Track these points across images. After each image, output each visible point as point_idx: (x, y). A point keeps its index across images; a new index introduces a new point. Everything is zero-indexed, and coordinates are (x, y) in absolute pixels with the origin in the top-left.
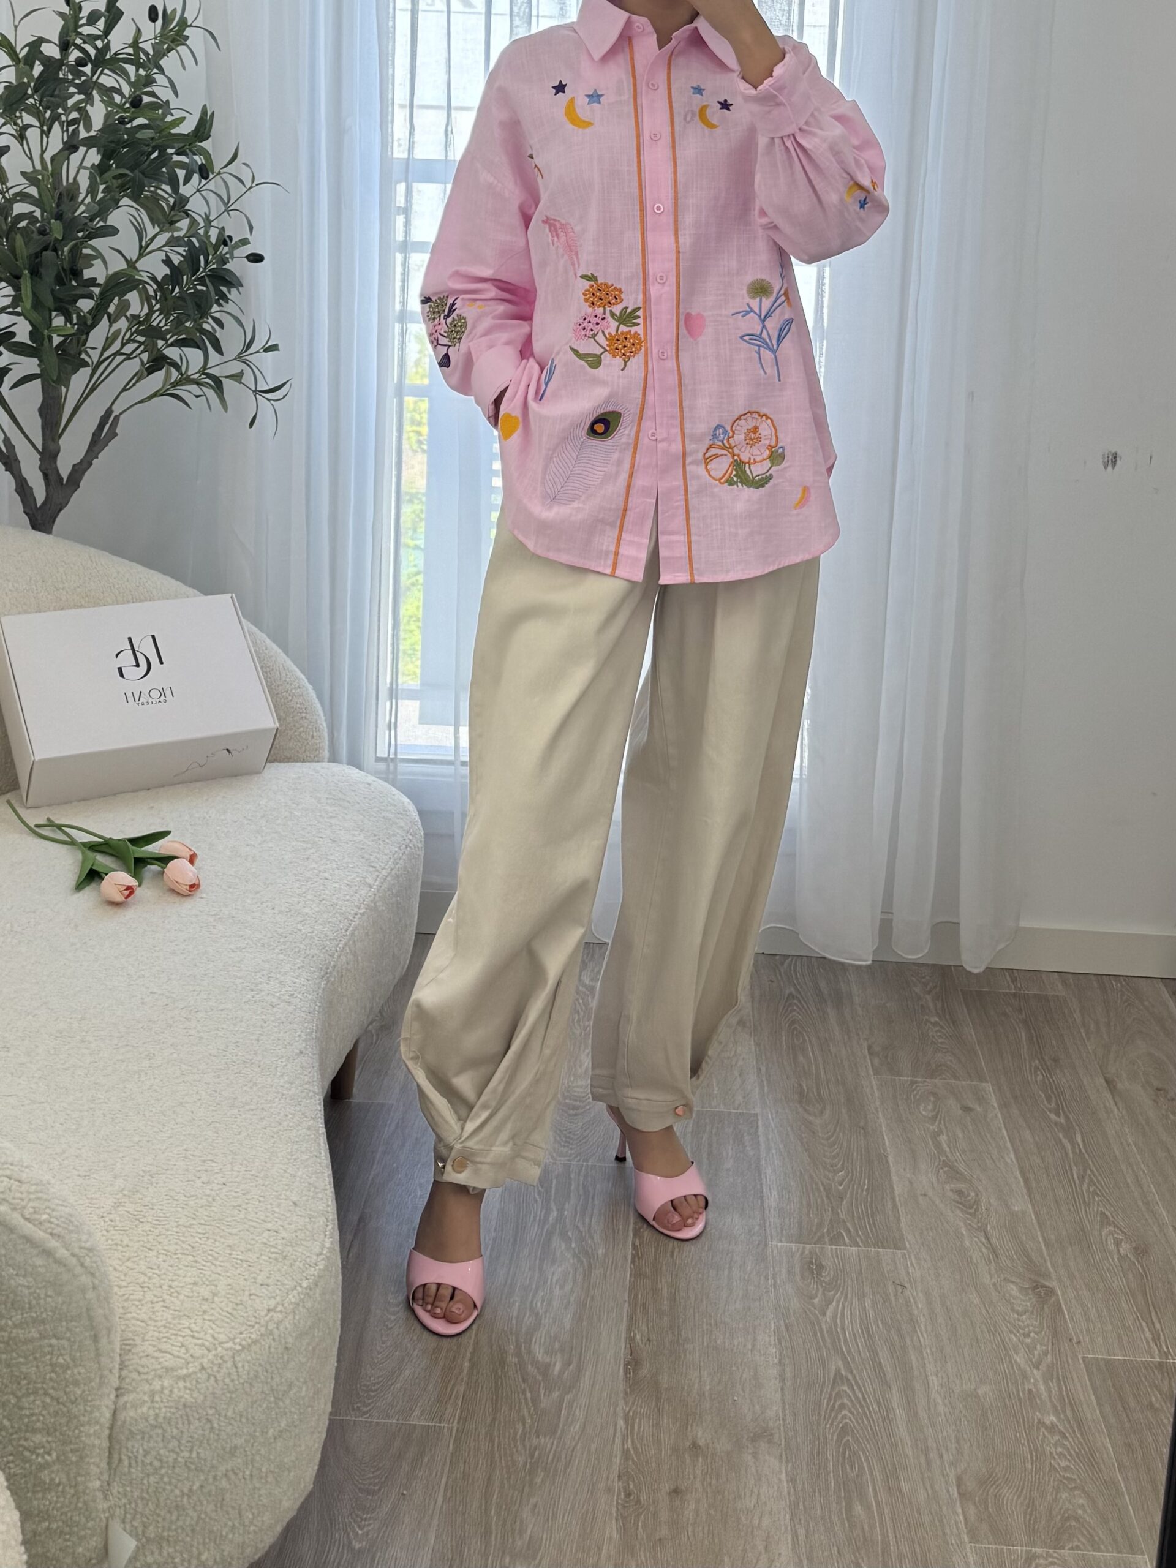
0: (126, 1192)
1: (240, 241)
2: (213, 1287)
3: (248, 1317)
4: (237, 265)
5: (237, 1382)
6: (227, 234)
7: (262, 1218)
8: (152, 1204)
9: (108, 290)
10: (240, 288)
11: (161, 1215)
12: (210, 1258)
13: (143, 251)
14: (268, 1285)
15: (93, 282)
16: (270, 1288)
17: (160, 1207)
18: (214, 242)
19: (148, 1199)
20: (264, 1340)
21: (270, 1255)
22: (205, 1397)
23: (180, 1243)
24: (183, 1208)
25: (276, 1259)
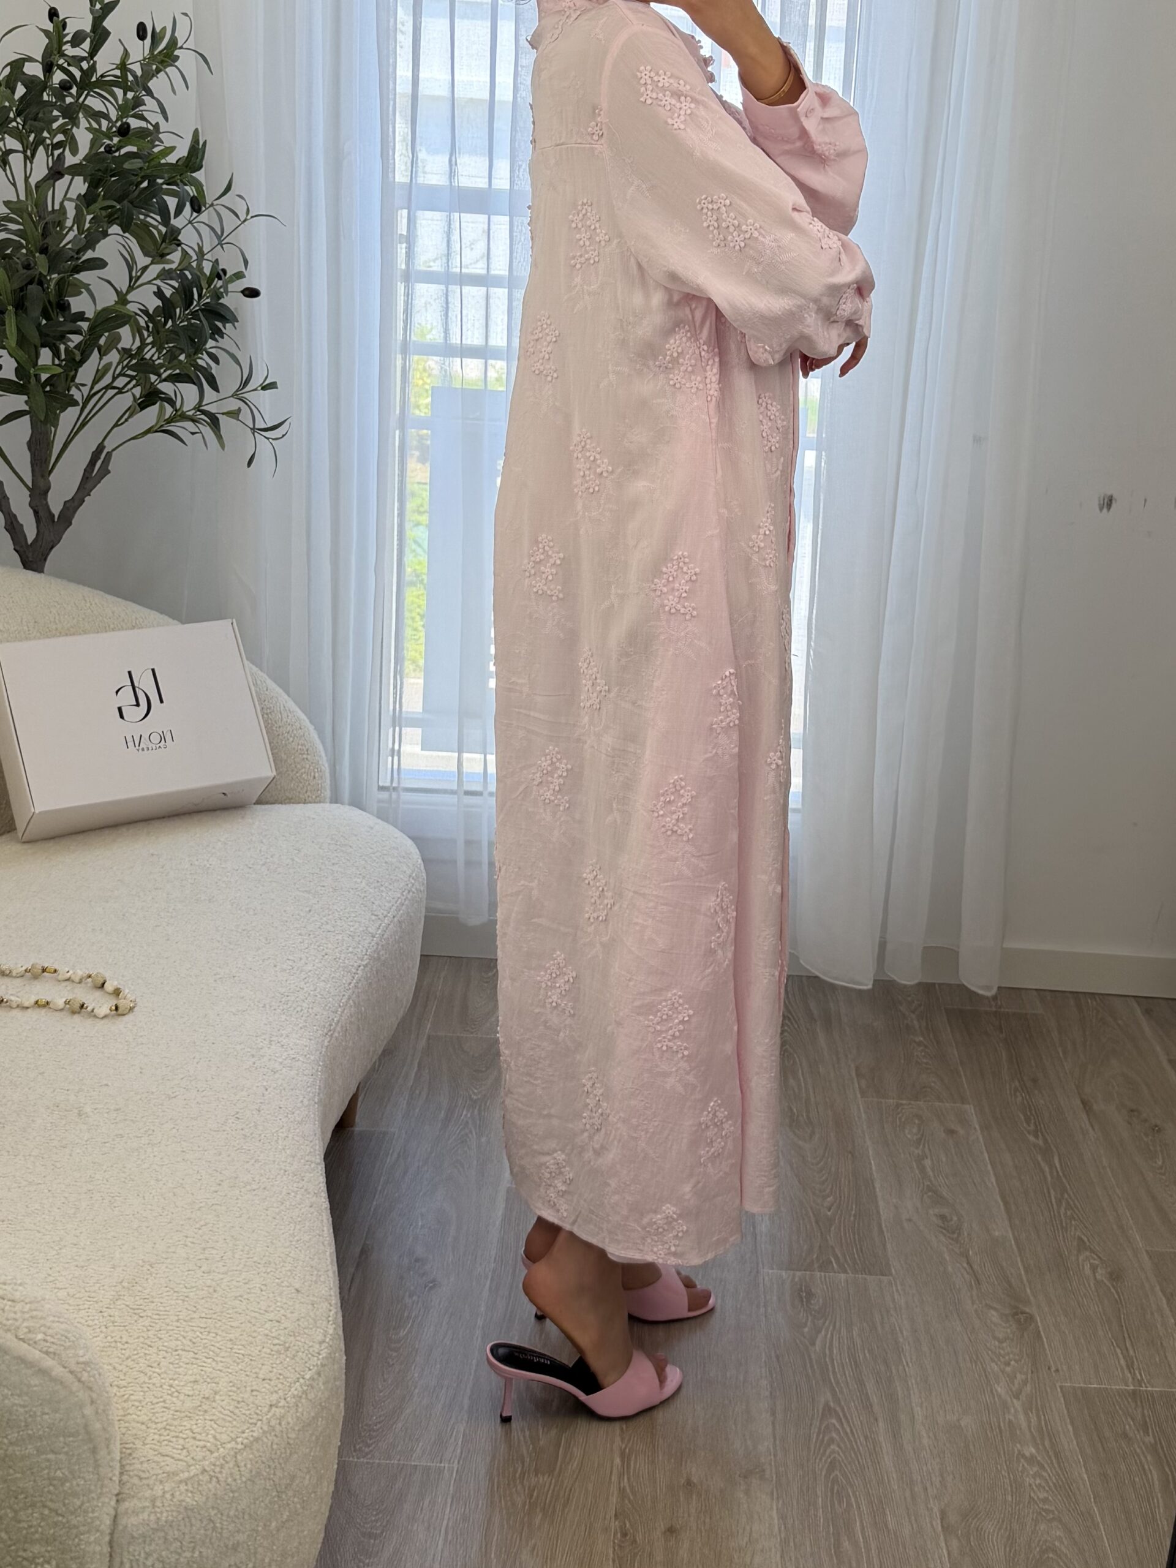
0: (125, 1284)
1: (234, 275)
2: (214, 1385)
3: (250, 1414)
4: (232, 300)
6: (221, 267)
7: (264, 1309)
8: (152, 1297)
9: (97, 325)
10: (236, 324)
11: (161, 1308)
13: (133, 284)
14: (270, 1380)
15: (81, 316)
18: (208, 274)
21: (272, 1347)
23: (181, 1338)
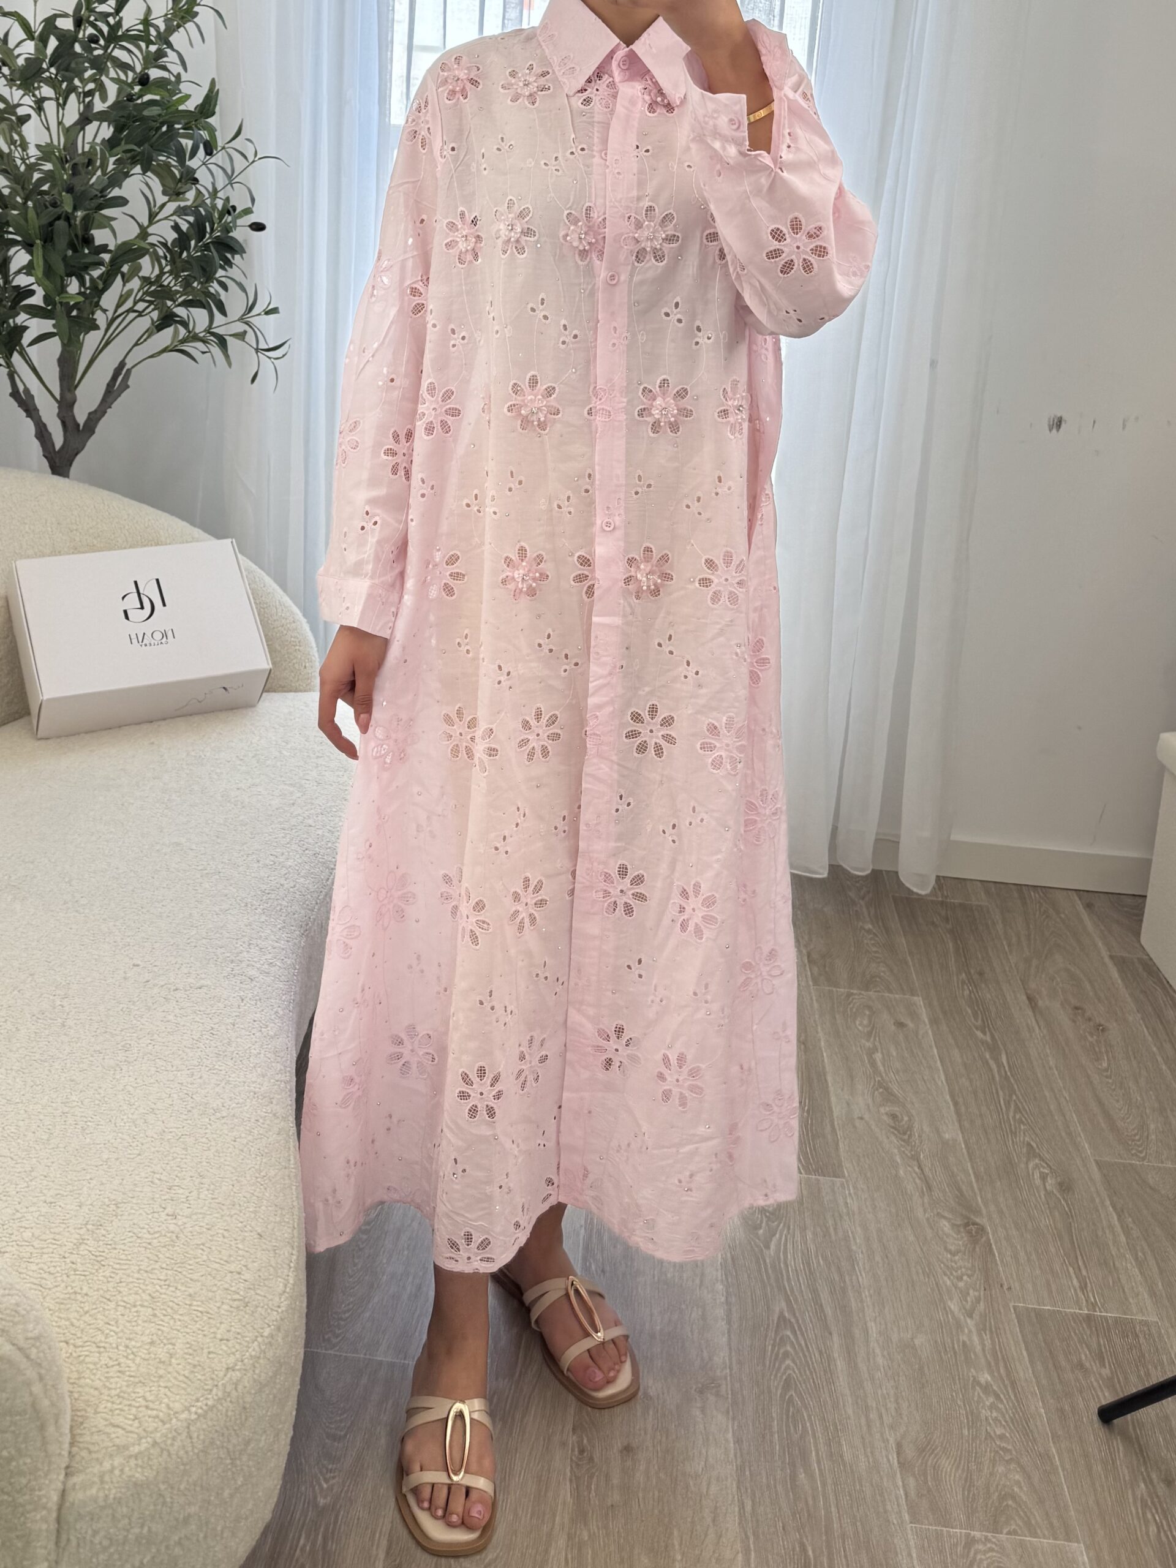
1: (243, 211)
2: (170, 1347)
3: (205, 1380)
4: (242, 234)
5: (191, 1453)
6: (231, 204)
7: (225, 1258)
8: (115, 1243)
9: (117, 258)
10: (244, 255)
11: (123, 1257)
12: (169, 1310)
13: (152, 216)
14: (228, 1340)
15: (104, 248)
16: (230, 1344)
17: (122, 1247)
18: (219, 209)
19: (110, 1236)
20: (222, 1405)
21: (231, 1303)
22: (158, 1472)
23: (140, 1291)
24: (146, 1248)
25: (238, 1308)
